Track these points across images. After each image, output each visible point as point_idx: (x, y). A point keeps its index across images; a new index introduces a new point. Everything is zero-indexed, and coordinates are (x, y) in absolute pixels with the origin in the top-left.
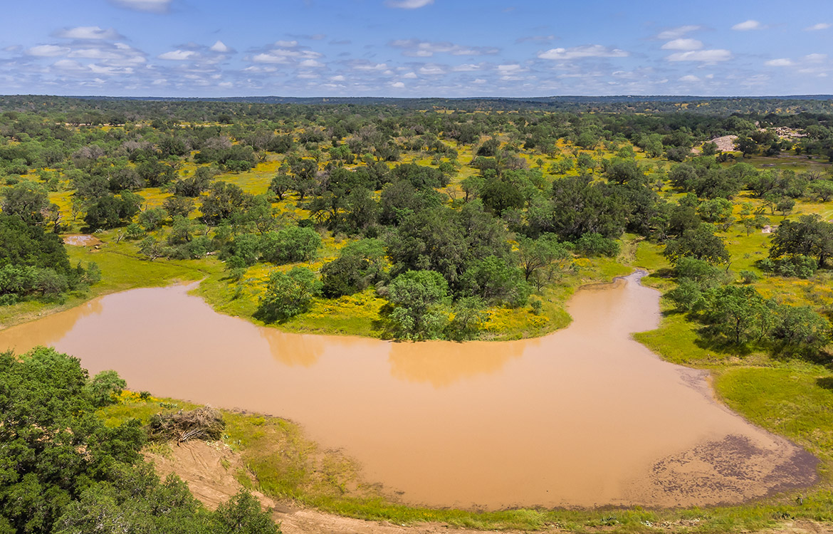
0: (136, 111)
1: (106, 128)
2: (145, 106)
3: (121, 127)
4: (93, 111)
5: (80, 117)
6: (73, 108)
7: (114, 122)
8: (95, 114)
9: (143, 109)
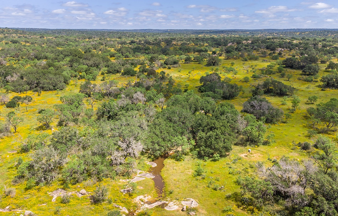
0: (96, 35)
1: (87, 40)
2: (99, 33)
3: (91, 40)
4: (83, 35)
5: (80, 37)
6: (77, 34)
7: (89, 38)
8: (84, 36)
9: (99, 34)
